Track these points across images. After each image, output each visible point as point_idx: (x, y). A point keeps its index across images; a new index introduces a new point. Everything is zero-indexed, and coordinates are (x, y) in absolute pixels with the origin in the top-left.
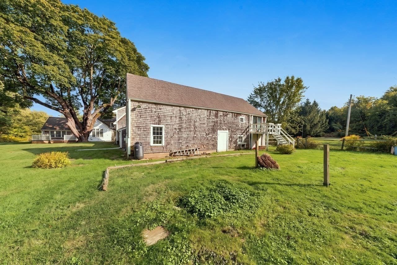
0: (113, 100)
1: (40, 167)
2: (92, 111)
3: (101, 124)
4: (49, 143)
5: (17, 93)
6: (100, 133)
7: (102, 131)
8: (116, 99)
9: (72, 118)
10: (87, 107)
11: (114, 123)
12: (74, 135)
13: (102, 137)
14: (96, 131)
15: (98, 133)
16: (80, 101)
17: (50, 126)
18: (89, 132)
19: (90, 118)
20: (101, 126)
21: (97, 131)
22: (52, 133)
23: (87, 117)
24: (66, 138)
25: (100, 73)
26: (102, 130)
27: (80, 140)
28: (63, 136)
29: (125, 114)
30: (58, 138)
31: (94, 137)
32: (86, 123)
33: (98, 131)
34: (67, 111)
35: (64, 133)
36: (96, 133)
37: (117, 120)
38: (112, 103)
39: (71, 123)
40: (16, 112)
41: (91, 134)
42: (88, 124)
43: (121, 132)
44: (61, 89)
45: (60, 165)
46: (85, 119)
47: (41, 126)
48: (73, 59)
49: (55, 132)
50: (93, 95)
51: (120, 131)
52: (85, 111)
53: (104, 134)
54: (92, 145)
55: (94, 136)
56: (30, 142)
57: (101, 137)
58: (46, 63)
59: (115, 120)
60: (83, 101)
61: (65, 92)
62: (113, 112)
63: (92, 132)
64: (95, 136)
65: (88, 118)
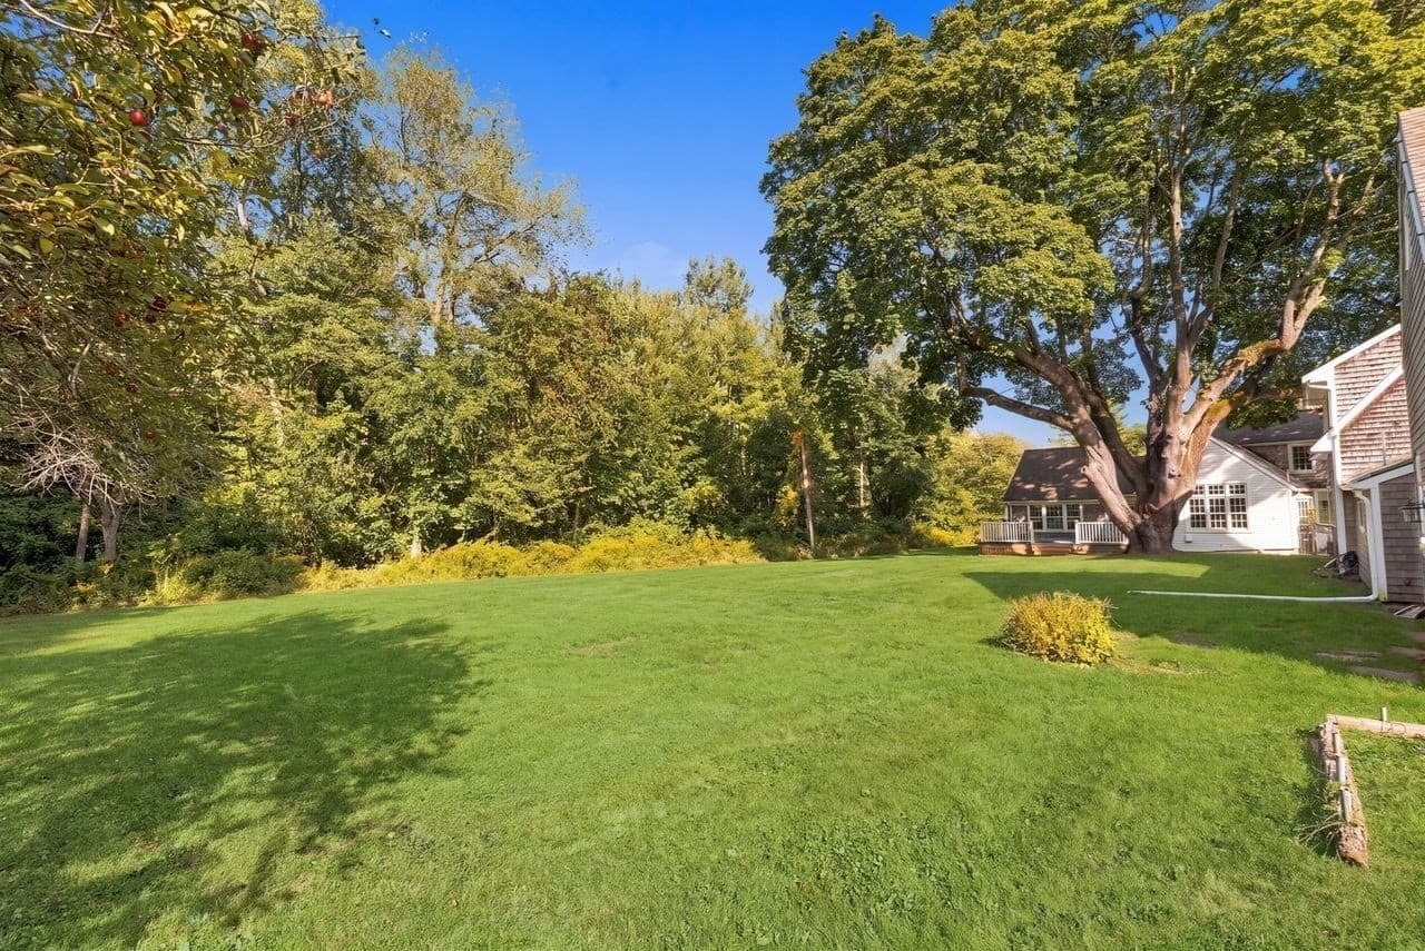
0: (1296, 314)
1: (1022, 647)
2: (1187, 397)
3: (1235, 458)
4: (1030, 553)
5: (945, 385)
6: (1228, 506)
7: (1240, 496)
8: (1316, 300)
9: (1102, 443)
10: (1164, 381)
11: (1321, 446)
12: (1113, 518)
13: (1242, 529)
14: (1207, 497)
15: (1219, 506)
16: (1127, 364)
17: (1028, 487)
18: (1175, 508)
19: (1181, 430)
20: (1232, 472)
21: (1214, 496)
22: (1036, 512)
23: (1163, 433)
24: (1084, 533)
25: (1216, 194)
26: (1241, 488)
27: (1140, 543)
28: (1072, 526)
29: (1399, 371)
30: (1054, 536)
31: (1201, 529)
32: (1161, 462)
33: (1219, 496)
34: (1084, 413)
35: (1073, 512)
36: (1207, 506)
37: (1338, 422)
38: (1292, 331)
39: (1101, 470)
40: (943, 448)
41: (1185, 514)
42: (1172, 466)
43: (1376, 495)
44: (1061, 333)
45: (1085, 653)
46: (1157, 444)
47: (1002, 487)
48: (1103, 189)
49: (1044, 511)
50: (1188, 314)
51: (1367, 493)
52: (1154, 405)
53: (1252, 512)
54: (1196, 570)
55: (1198, 521)
56: (977, 549)
57: (1237, 529)
58: (1014, 249)
59: (1319, 428)
60: (1145, 357)
61: (1072, 340)
62: (1304, 379)
63: (1187, 505)
64: (1204, 525)
65: (1170, 437)
